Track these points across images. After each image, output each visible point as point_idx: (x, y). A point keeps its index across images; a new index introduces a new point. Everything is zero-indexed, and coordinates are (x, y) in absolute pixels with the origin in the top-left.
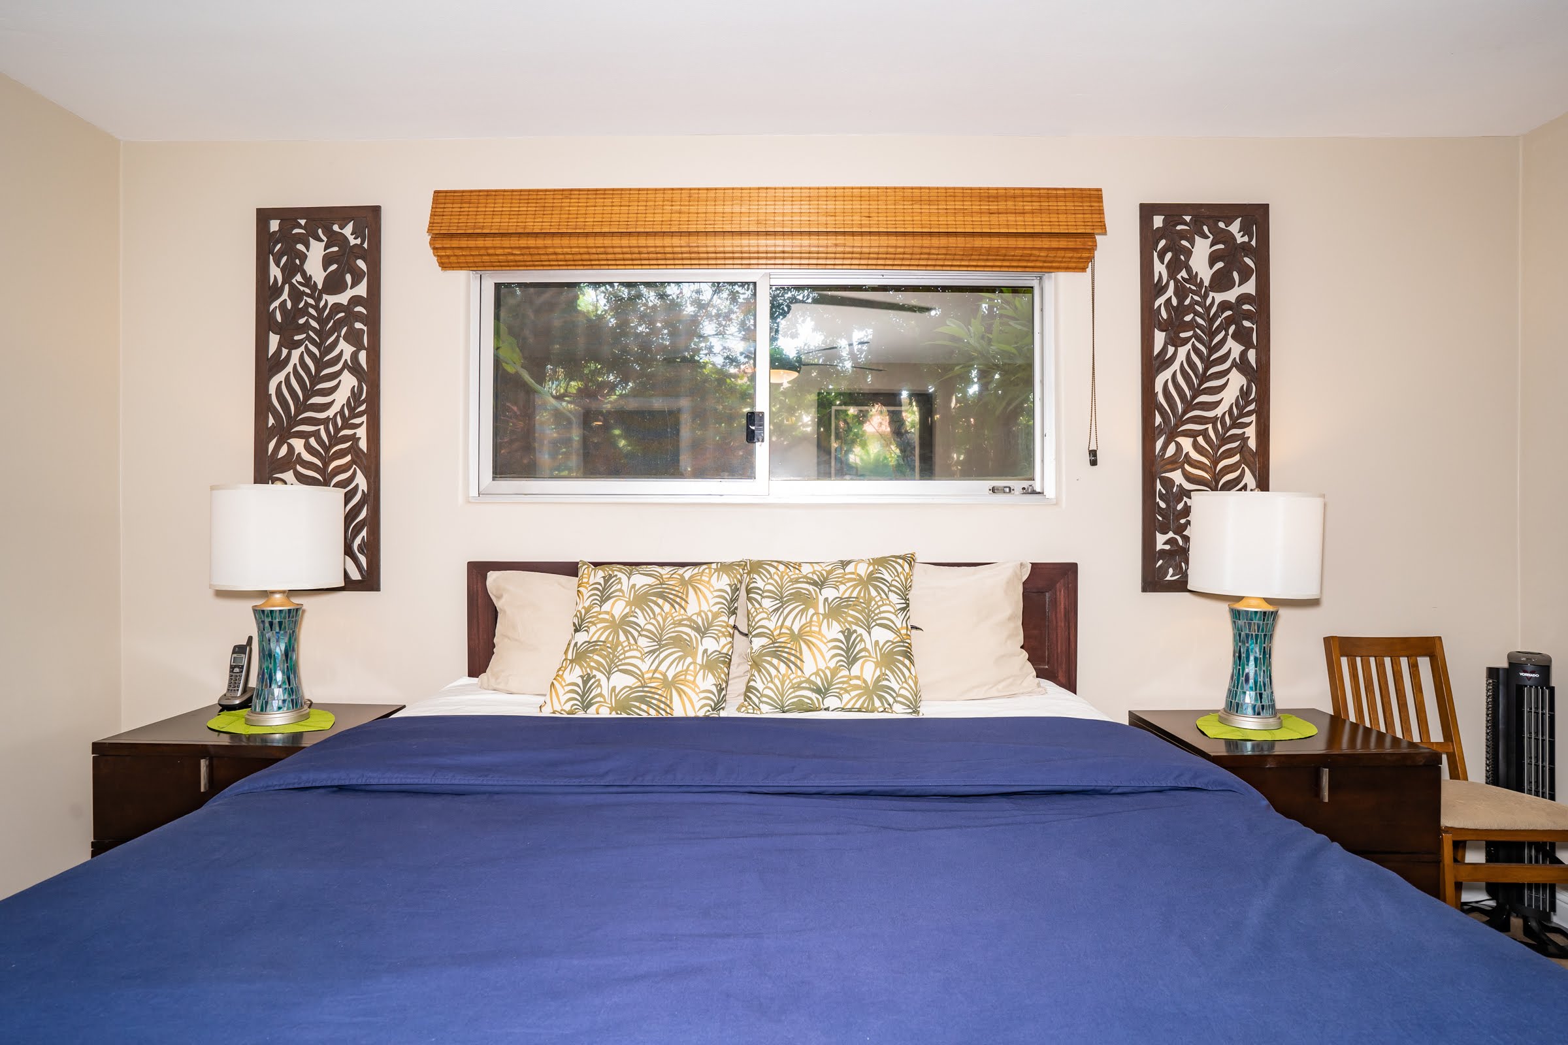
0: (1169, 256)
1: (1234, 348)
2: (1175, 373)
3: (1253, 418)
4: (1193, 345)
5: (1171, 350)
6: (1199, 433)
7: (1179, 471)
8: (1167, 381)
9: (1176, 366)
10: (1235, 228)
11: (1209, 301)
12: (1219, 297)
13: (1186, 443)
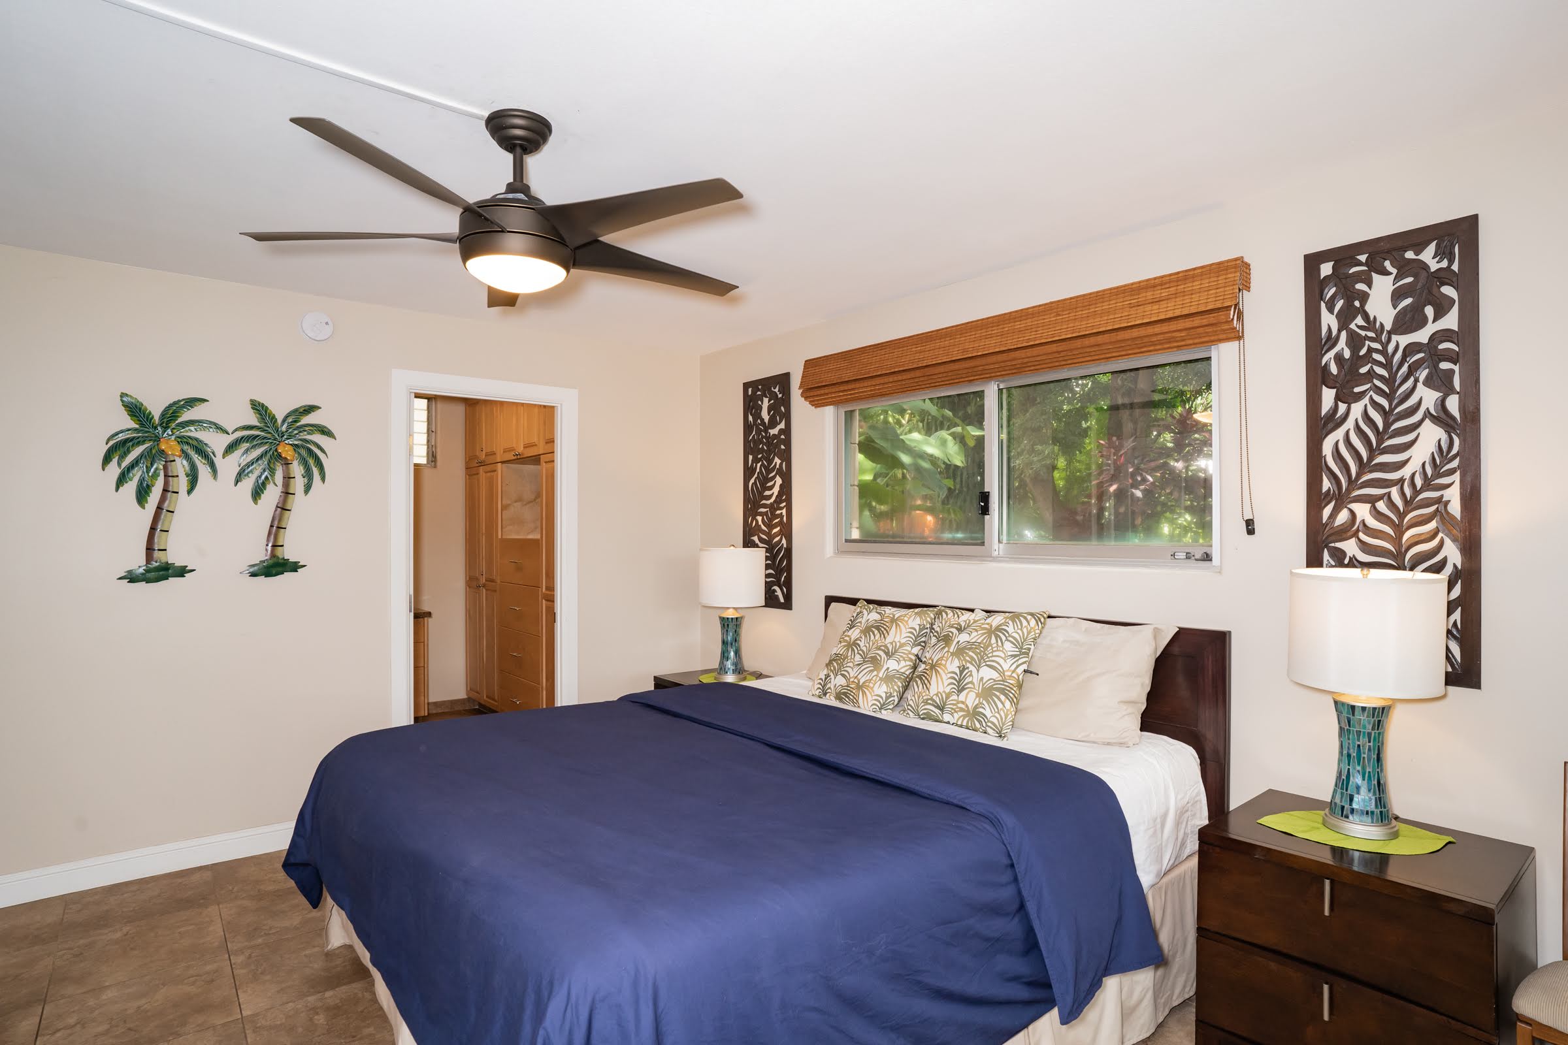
0: (1339, 304)
1: (1428, 397)
2: (1347, 433)
3: (1456, 477)
4: (1371, 398)
5: (1342, 407)
6: (1380, 498)
7: (1353, 541)
8: (1337, 443)
9: (1350, 424)
10: (1428, 256)
11: (1391, 348)
12: (1404, 340)
13: (1362, 511)
